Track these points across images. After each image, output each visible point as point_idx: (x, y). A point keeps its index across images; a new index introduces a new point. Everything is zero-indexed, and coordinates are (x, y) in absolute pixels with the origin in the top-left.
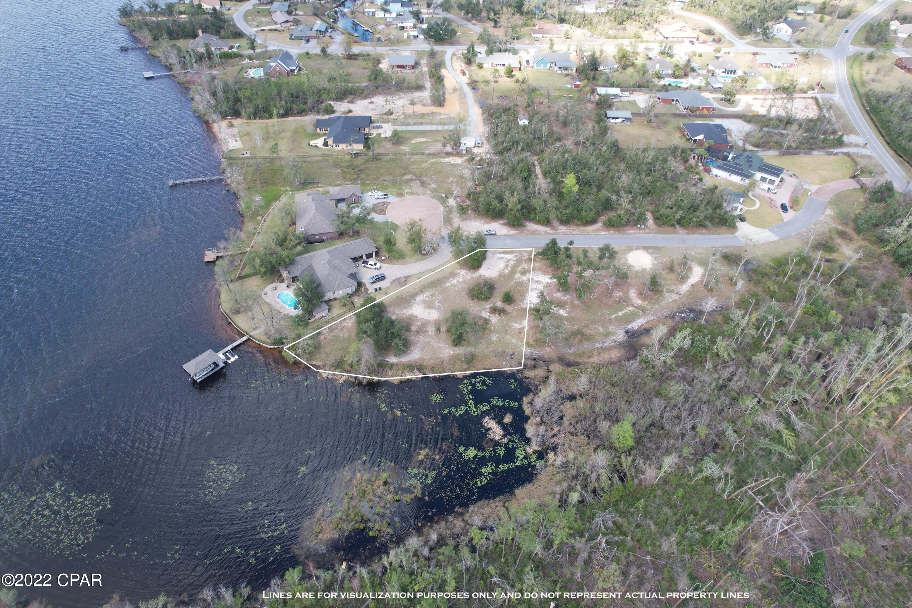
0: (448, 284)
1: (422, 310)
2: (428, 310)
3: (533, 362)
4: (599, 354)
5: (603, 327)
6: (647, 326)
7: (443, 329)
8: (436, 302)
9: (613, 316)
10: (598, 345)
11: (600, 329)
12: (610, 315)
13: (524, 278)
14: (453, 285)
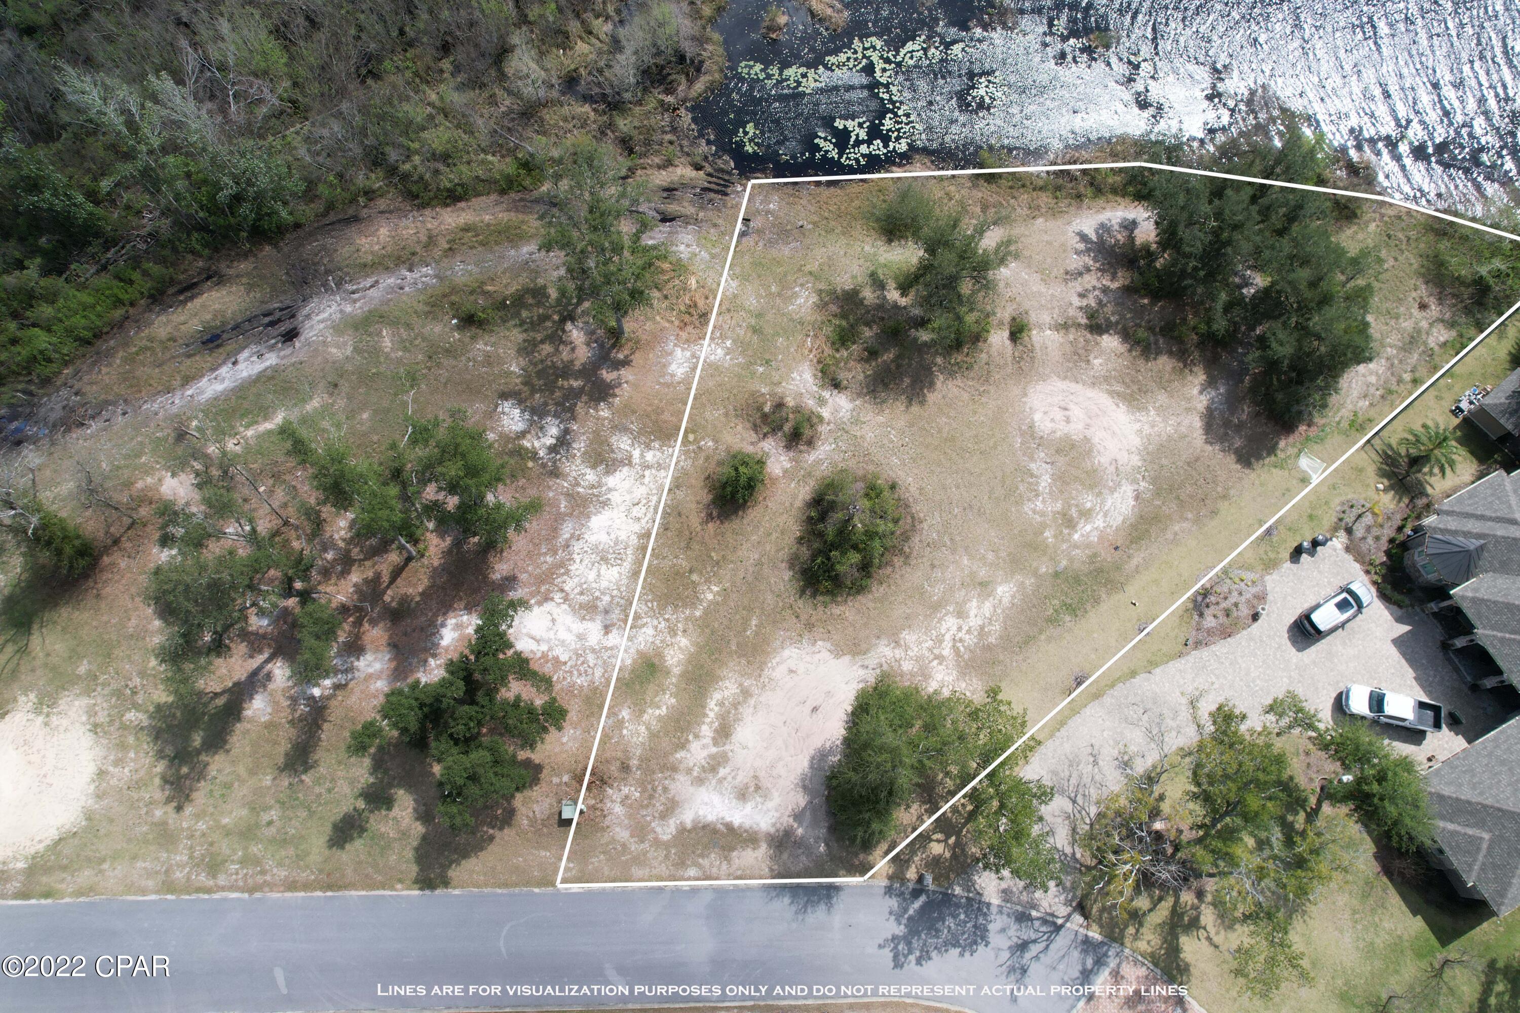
0: (1005, 591)
1: (1098, 436)
2: (1076, 429)
3: (672, 208)
4: (431, 240)
5: (375, 352)
6: (203, 360)
7: (998, 339)
8: (1045, 482)
9: (315, 403)
10: (425, 275)
11: (387, 343)
12: (325, 410)
13: (647, 636)
14: (985, 587)
